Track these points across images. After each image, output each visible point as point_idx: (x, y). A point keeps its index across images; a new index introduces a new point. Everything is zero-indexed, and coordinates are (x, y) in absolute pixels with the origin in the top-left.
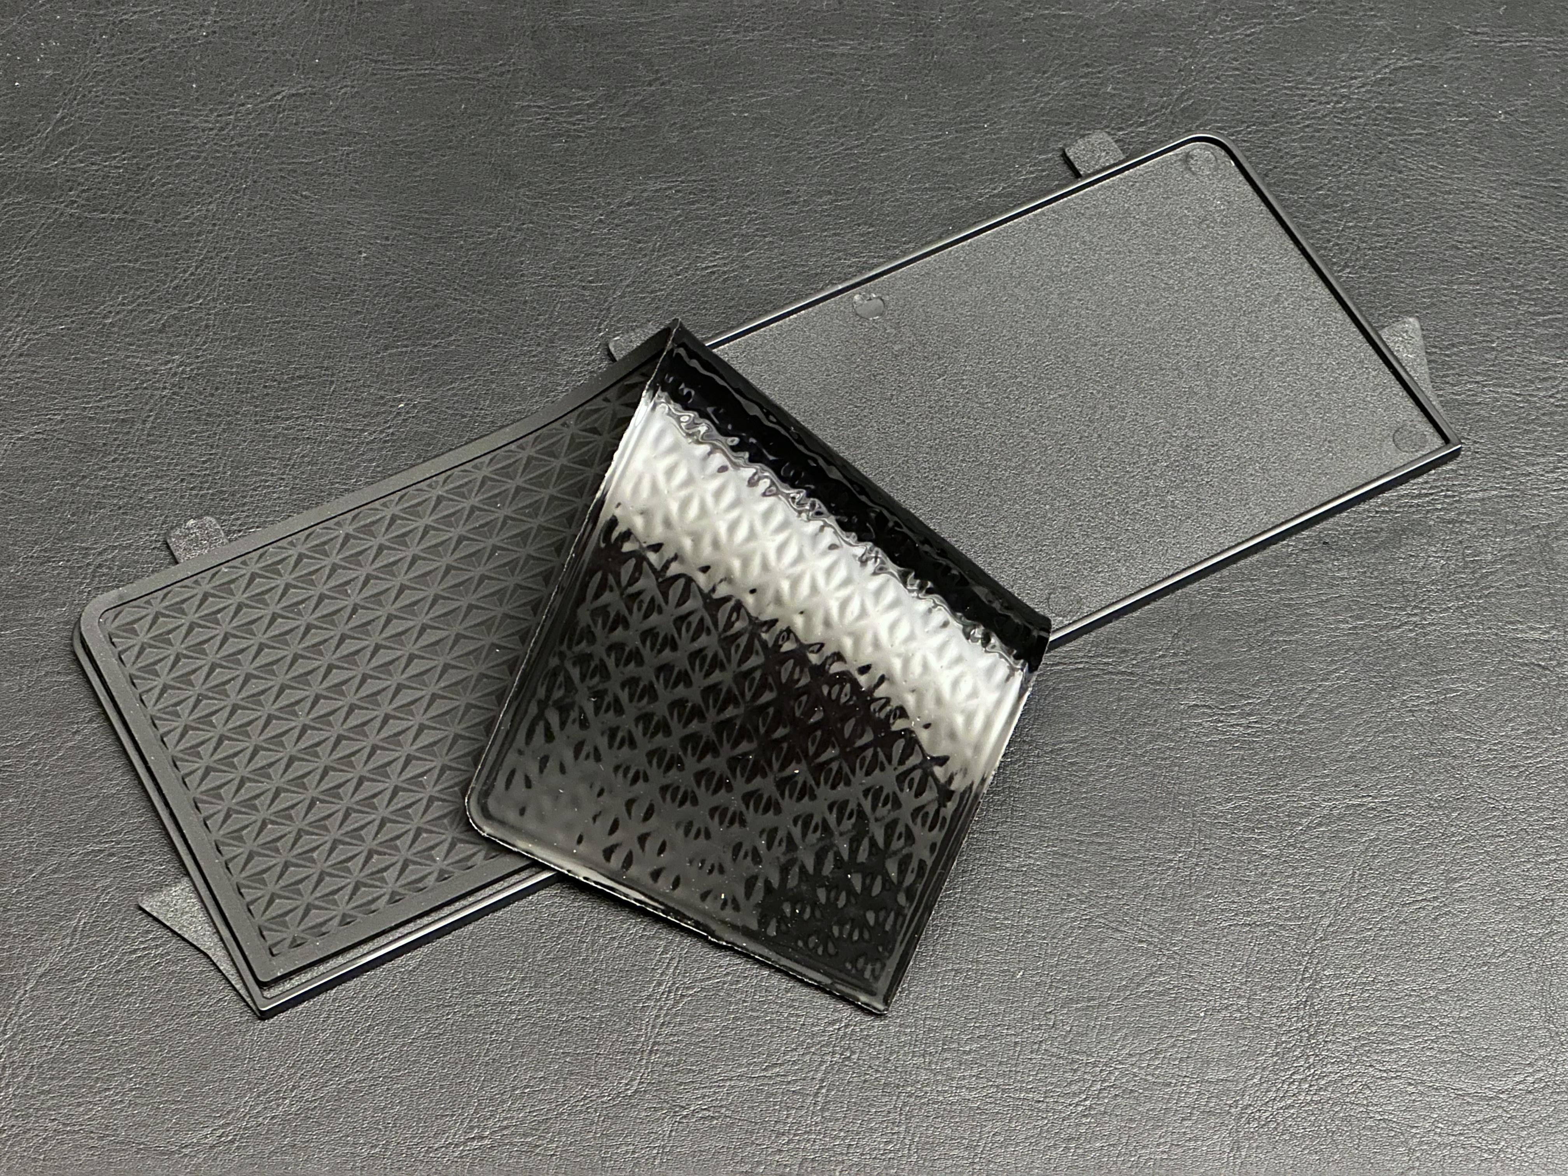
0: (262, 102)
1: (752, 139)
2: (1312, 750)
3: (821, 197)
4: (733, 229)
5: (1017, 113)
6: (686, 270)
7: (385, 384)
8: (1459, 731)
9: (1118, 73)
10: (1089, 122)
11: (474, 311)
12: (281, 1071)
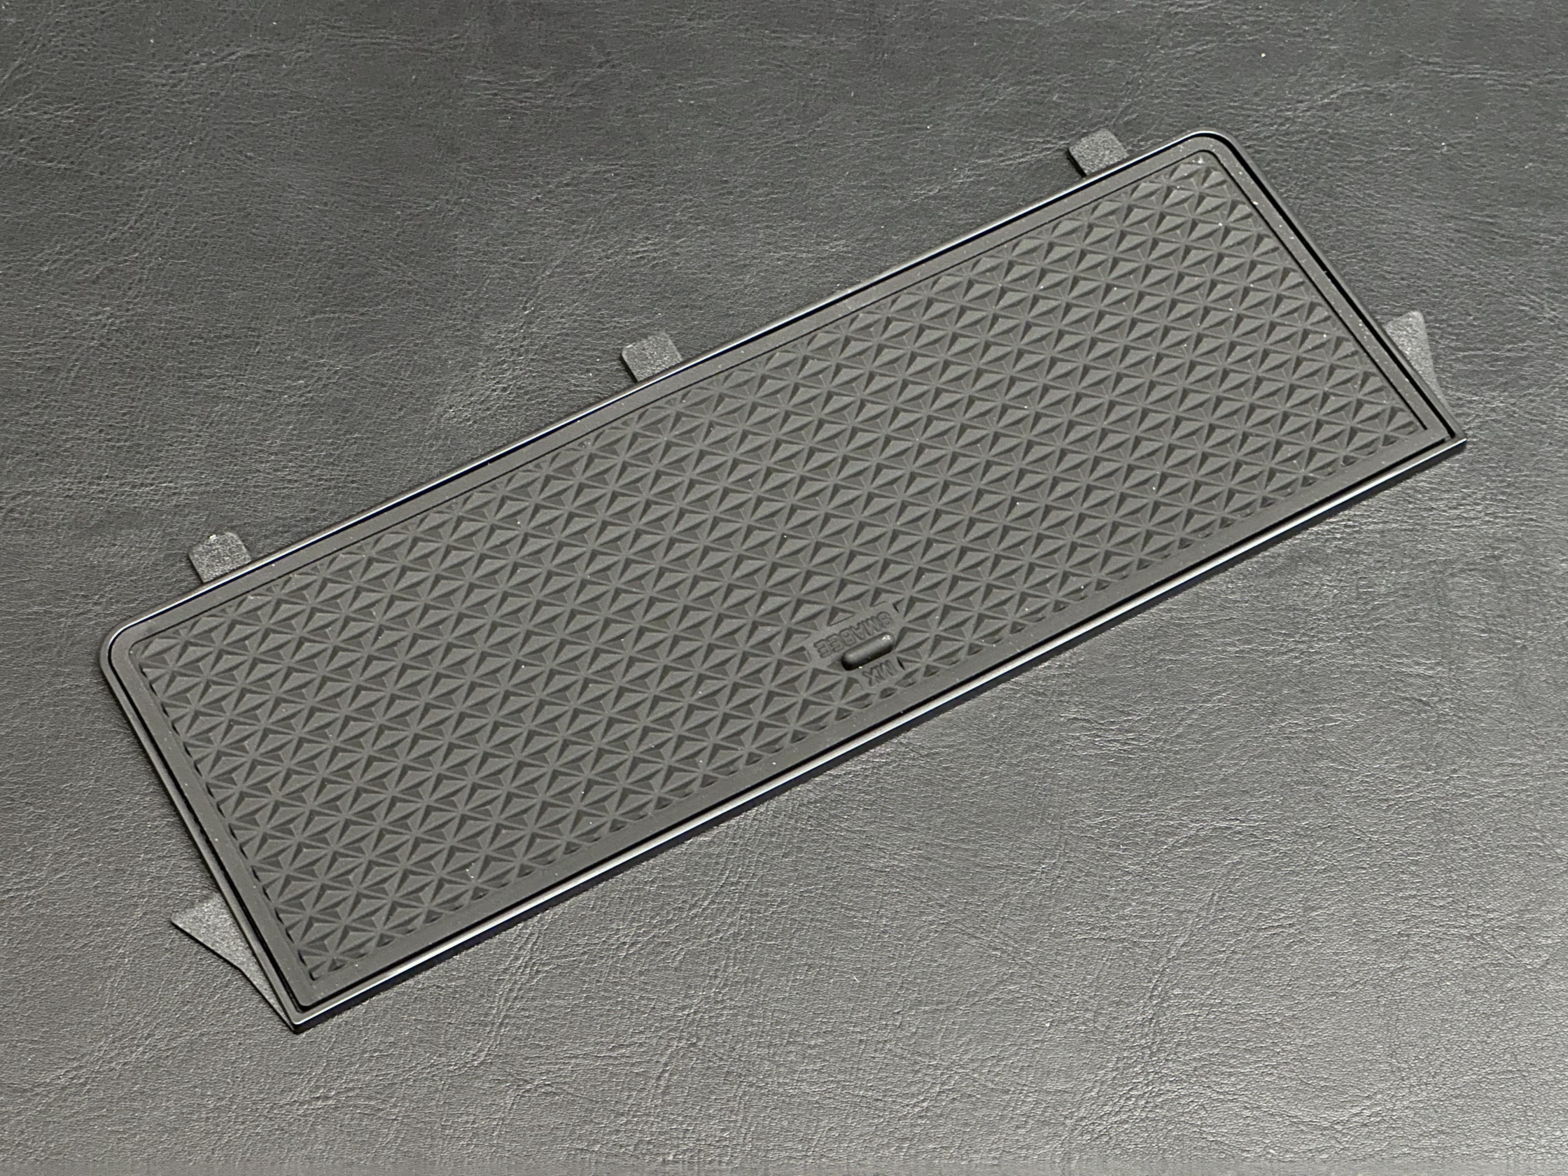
0: (217, 61)
1: (694, 127)
2: (1185, 771)
3: (757, 189)
4: (667, 215)
5: (962, 116)
6: (616, 253)
7: (309, 348)
8: (1334, 761)
9: (1066, 82)
10: (1032, 129)
11: (404, 282)
12: (137, 1018)
